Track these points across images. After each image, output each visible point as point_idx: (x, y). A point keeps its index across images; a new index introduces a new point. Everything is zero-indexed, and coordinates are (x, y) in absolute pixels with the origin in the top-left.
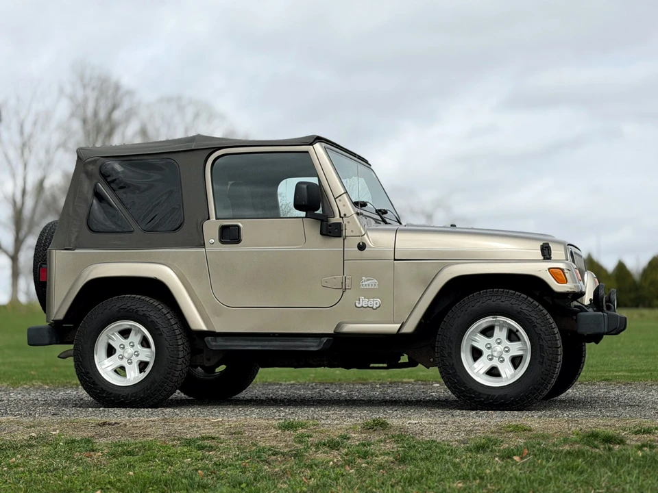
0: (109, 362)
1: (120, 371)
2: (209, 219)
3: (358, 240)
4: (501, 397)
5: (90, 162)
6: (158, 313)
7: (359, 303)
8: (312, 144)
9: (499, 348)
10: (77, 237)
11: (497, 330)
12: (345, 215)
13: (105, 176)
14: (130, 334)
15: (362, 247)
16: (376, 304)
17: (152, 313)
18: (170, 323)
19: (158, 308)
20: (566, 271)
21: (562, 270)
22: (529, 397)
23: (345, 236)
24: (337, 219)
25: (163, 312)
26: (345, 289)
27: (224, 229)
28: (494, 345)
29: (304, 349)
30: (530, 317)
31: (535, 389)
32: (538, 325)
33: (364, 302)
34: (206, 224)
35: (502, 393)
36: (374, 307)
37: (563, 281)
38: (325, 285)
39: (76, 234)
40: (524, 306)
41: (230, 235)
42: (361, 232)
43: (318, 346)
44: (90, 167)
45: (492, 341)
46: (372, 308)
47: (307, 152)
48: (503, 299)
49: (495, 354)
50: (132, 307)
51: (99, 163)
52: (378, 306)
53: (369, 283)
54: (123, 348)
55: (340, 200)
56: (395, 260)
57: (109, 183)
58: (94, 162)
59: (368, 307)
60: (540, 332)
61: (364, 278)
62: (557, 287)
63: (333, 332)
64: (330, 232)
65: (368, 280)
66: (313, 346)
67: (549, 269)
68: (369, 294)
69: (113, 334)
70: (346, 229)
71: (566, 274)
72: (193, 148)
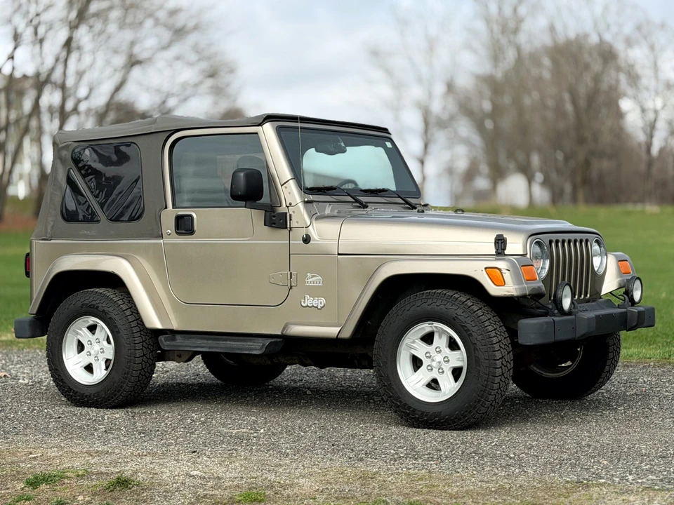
0: (79, 358)
1: (89, 368)
2: (166, 208)
3: (303, 233)
4: (435, 415)
5: (63, 148)
6: (117, 309)
7: (304, 302)
8: (260, 125)
9: (439, 358)
10: (53, 227)
11: (436, 337)
12: (290, 204)
13: (77, 161)
14: (96, 329)
15: (307, 240)
16: (321, 303)
17: (111, 310)
18: (128, 319)
19: (117, 304)
20: (503, 271)
21: (500, 270)
22: (465, 416)
23: (290, 228)
24: (283, 209)
25: (121, 308)
26: (291, 287)
27: (179, 219)
28: (433, 353)
29: (247, 352)
30: (466, 324)
31: (471, 406)
32: (473, 334)
33: (309, 301)
34: (164, 213)
35: (436, 410)
36: (319, 307)
37: (500, 282)
38: (272, 280)
39: (52, 223)
40: (460, 312)
41: (184, 225)
42: (306, 223)
43: (260, 349)
44: (64, 153)
45: (431, 349)
46: (317, 307)
47: (257, 133)
48: (438, 303)
49: (434, 364)
50: (94, 303)
51: (71, 149)
52: (322, 305)
53: (314, 280)
54: (91, 344)
55: (286, 188)
56: (339, 254)
57: (80, 169)
58: (66, 147)
59: (313, 306)
60: (476, 342)
61: (309, 274)
62: (494, 290)
63: (280, 333)
64: (274, 224)
65: (313, 277)
66: (256, 349)
67: (486, 268)
68: (314, 292)
69: (81, 329)
70: (291, 220)
71: (504, 275)
72: (153, 131)
